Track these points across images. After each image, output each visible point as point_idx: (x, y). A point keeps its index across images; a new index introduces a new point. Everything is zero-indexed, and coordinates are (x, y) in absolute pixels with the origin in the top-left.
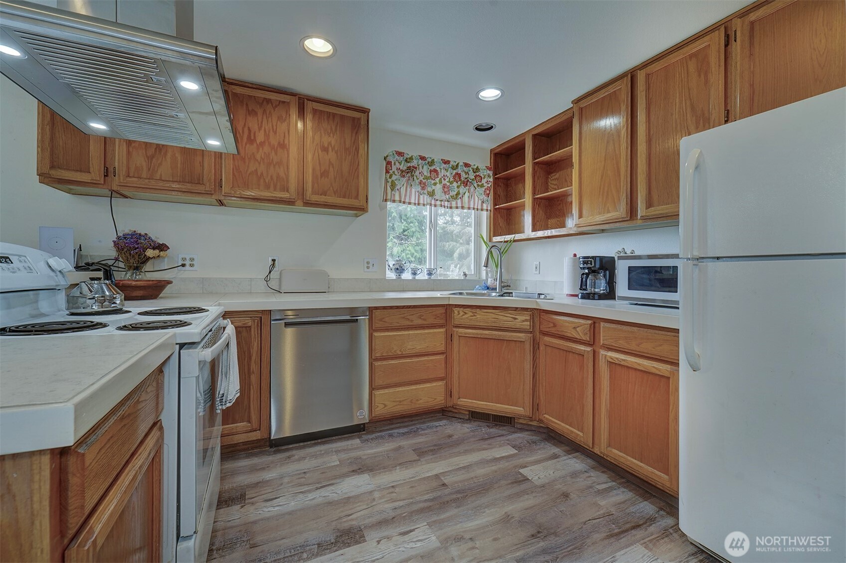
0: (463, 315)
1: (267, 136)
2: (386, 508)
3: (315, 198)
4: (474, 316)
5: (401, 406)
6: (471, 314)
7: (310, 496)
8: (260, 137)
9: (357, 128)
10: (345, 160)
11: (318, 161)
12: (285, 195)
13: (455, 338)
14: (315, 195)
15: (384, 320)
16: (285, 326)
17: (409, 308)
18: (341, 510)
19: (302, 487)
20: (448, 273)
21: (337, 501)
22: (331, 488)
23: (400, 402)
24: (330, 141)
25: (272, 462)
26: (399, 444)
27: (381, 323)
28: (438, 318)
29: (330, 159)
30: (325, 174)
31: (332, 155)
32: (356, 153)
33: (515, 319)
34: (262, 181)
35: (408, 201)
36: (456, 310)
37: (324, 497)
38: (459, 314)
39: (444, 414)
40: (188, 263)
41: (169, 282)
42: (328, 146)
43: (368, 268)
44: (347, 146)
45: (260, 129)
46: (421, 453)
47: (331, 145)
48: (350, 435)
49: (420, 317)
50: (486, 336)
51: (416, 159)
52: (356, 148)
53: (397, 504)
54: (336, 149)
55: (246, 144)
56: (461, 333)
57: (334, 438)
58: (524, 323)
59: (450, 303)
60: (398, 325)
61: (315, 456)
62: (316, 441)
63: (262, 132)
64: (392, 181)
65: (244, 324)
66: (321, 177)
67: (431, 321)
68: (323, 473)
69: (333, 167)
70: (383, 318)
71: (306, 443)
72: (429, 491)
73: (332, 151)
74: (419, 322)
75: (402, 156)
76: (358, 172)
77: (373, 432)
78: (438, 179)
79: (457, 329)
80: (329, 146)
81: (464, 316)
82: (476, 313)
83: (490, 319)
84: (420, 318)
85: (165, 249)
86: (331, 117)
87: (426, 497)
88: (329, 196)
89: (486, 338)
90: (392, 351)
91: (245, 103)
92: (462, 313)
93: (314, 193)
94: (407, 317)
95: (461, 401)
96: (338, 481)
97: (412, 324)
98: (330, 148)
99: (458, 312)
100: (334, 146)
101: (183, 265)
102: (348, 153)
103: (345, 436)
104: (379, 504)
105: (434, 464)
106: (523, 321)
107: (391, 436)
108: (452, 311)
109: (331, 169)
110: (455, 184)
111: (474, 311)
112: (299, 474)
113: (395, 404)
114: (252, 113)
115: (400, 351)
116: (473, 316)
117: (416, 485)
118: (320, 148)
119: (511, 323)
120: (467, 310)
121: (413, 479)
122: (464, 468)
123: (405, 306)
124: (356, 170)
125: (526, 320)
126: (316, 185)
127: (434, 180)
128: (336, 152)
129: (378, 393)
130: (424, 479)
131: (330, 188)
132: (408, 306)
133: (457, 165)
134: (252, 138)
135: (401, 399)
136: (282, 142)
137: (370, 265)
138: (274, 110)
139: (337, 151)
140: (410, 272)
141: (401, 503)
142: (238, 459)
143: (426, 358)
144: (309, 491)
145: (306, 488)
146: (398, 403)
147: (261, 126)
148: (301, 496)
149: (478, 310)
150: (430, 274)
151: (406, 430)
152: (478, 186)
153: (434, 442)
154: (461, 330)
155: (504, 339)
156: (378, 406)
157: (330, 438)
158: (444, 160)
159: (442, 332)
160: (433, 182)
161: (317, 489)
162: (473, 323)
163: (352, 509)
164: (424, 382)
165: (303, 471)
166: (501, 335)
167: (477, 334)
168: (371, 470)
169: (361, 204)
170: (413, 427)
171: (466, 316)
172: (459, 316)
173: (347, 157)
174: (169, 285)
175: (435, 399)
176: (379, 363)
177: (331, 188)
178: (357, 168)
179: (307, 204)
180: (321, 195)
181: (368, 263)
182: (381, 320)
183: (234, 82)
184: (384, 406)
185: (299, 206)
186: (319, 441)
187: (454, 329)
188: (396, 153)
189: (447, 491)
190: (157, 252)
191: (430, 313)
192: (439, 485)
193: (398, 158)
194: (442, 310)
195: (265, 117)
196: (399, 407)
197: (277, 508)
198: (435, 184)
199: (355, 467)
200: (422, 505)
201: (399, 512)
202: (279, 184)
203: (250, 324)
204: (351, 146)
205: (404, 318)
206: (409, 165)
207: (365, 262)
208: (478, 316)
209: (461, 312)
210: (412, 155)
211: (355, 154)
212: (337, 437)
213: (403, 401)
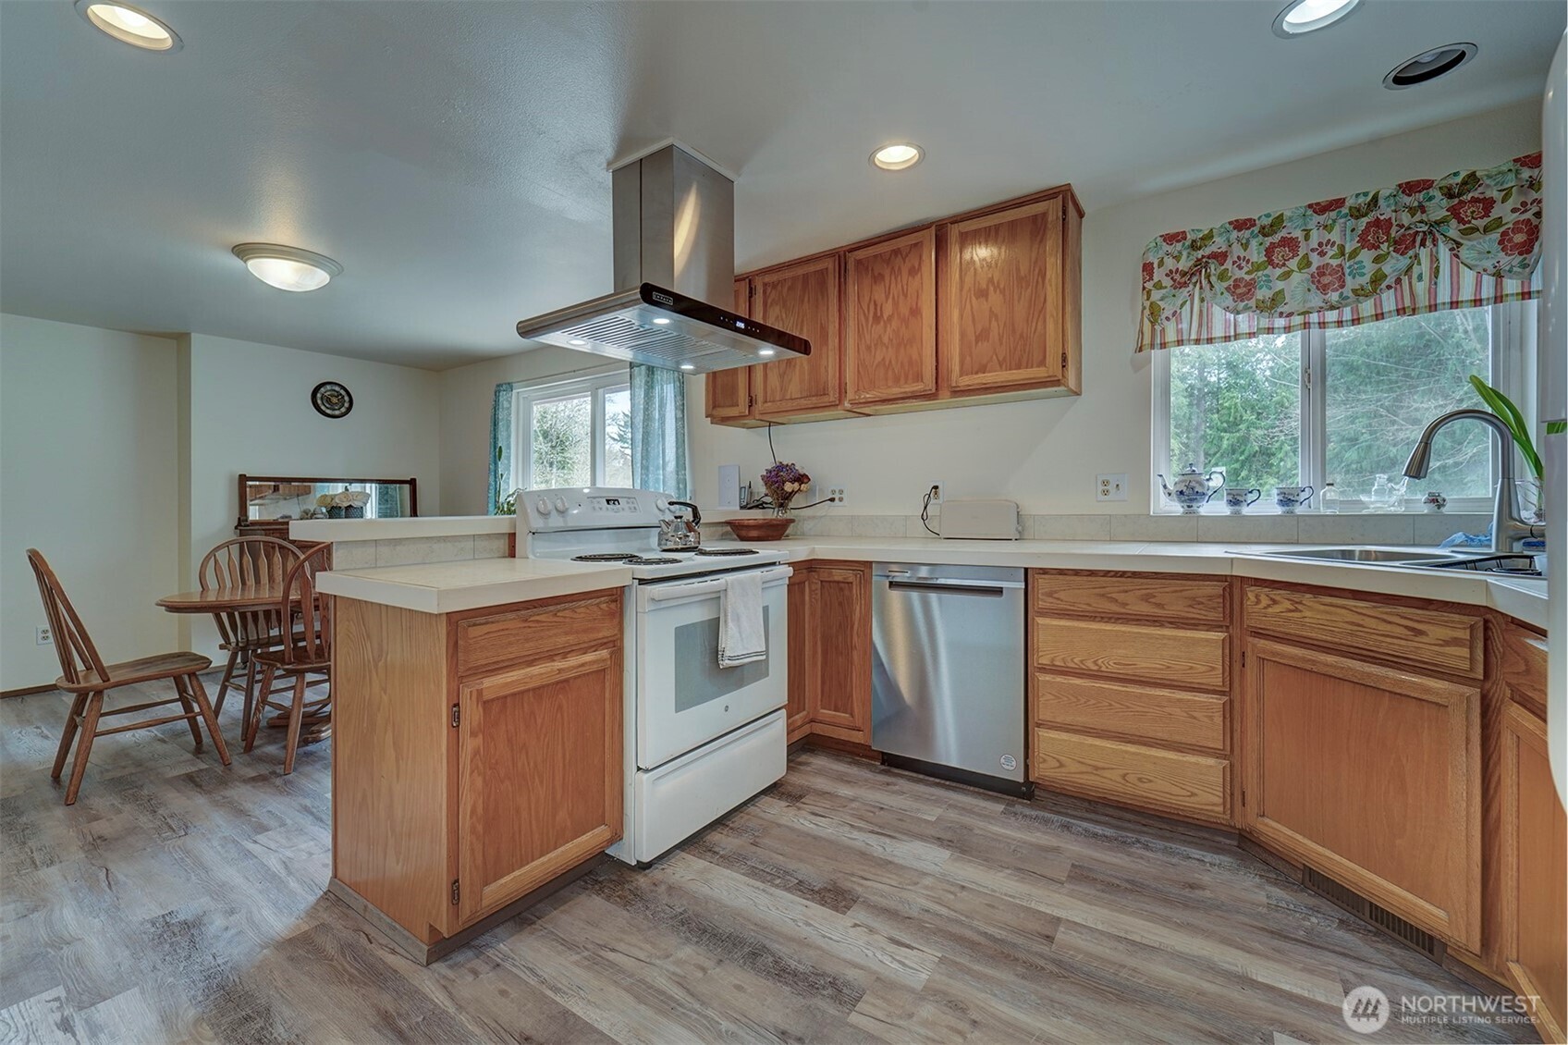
0: (1269, 606)
1: (896, 304)
2: (917, 901)
3: (966, 381)
4: (1297, 610)
5: (1098, 778)
6: (1288, 605)
7: (855, 834)
8: (888, 309)
9: (1041, 233)
10: (1019, 301)
11: (970, 318)
12: (918, 387)
13: (1251, 661)
14: (967, 375)
15: (1056, 595)
16: (890, 587)
17: (1121, 576)
18: (864, 867)
19: (859, 821)
20: (1364, 498)
21: (874, 857)
22: (888, 840)
23: (1097, 768)
24: (990, 276)
25: (866, 780)
26: (1060, 845)
27: (1051, 600)
28: (1201, 606)
29: (991, 308)
30: (982, 336)
31: (995, 298)
32: (1040, 279)
33: (1419, 633)
34: (890, 372)
35: (1206, 337)
36: (1251, 594)
37: (868, 844)
38: (1258, 602)
39: (1243, 845)
40: (837, 496)
41: (792, 521)
42: (987, 286)
43: (1106, 493)
44: (1022, 274)
45: (887, 298)
46: (1081, 875)
47: (993, 284)
48: (1000, 795)
49: (1146, 599)
50: (1330, 671)
51: (1220, 235)
52: (1040, 270)
53: (937, 908)
54: (1002, 286)
55: (872, 326)
56: (1264, 651)
57: (972, 788)
58: (1448, 650)
59: (1234, 574)
60: (1090, 608)
61: (917, 798)
62: (943, 782)
63: (890, 301)
64: (1151, 303)
65: (845, 579)
66: (977, 343)
67: (1177, 608)
68: (900, 820)
69: (997, 320)
70: (1056, 592)
71: (927, 778)
72: (1008, 928)
73: (995, 292)
74: (1145, 609)
75: (1178, 241)
76: (1045, 312)
77: (1044, 808)
78: (1297, 259)
79: (1256, 640)
80: (990, 285)
81: (1270, 610)
82: (1300, 603)
83: (1341, 625)
84: (1147, 601)
85: (805, 481)
86: (993, 233)
87: (990, 930)
88: (989, 372)
89: (1331, 676)
90: (1075, 660)
91: (870, 268)
92: (1265, 601)
93: (962, 373)
94: (1114, 595)
95: (1266, 825)
96: (904, 837)
97: (1123, 611)
98: (992, 289)
99: (1257, 596)
100: (998, 283)
101: (832, 500)
102: (1024, 285)
103: (991, 793)
104: (916, 892)
105: (1080, 902)
106: (1447, 643)
107: (1066, 827)
108: (1243, 595)
109: (994, 324)
110: (1366, 256)
111: (1297, 597)
112: (874, 807)
113: (1084, 769)
114: (878, 278)
115: (1095, 663)
116: (1293, 611)
117: (1001, 908)
118: (975, 295)
119: (1403, 642)
120: (1277, 594)
121: (1006, 898)
122: (1134, 943)
123: (1110, 571)
124: (1040, 312)
125: (1455, 642)
126: (968, 358)
127: (1284, 265)
128: (1003, 292)
129: (1045, 734)
130: (1028, 909)
131: (992, 357)
132: (1117, 572)
133: (1375, 199)
134: (879, 314)
135: (1100, 765)
136: (915, 307)
137: (1111, 488)
138: (904, 262)
139: (1004, 288)
140: (1225, 500)
141: (944, 911)
142: (840, 761)
143: (1165, 693)
144: (860, 829)
145: (862, 824)
146: (1089, 769)
147: (889, 293)
148: (847, 828)
149: (1308, 596)
150: (1287, 500)
151: (1109, 832)
152: (1464, 233)
153: (1139, 876)
154: (1262, 643)
155: (1378, 685)
156: (1045, 761)
157: (965, 787)
158: (1318, 204)
159: (1216, 641)
160: (1279, 271)
161: (872, 832)
162: (1293, 629)
163: (878, 875)
164: (1163, 745)
165: (882, 806)
166: (1369, 675)
167: (1304, 660)
168: (963, 851)
169: (1051, 374)
170: (1129, 835)
171: (1277, 609)
172: (1258, 607)
173: (1023, 293)
174: (792, 525)
175: (1193, 794)
176: (1048, 677)
177: (994, 357)
178: (1043, 307)
179: (957, 392)
180: (977, 373)
181: (1105, 483)
182: (1050, 594)
183: (853, 246)
184: (1058, 764)
185: (945, 399)
186: (948, 783)
187: (1250, 639)
188: (1165, 240)
189: (1044, 949)
190: (796, 485)
191: (1176, 591)
192: (1038, 933)
193: (1170, 249)
194: (1215, 589)
195: (893, 278)
196: (1093, 777)
197: (812, 826)
198: (1286, 275)
199: (948, 835)
200: (968, 934)
201: (927, 917)
202: (911, 372)
203: (850, 580)
204: (1030, 271)
205: (1103, 595)
206: (1200, 254)
207: (1099, 483)
208: (1308, 614)
209: (1263, 597)
210: (1211, 227)
211: (1037, 282)
212: (977, 790)
213: (1104, 769)
